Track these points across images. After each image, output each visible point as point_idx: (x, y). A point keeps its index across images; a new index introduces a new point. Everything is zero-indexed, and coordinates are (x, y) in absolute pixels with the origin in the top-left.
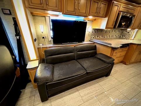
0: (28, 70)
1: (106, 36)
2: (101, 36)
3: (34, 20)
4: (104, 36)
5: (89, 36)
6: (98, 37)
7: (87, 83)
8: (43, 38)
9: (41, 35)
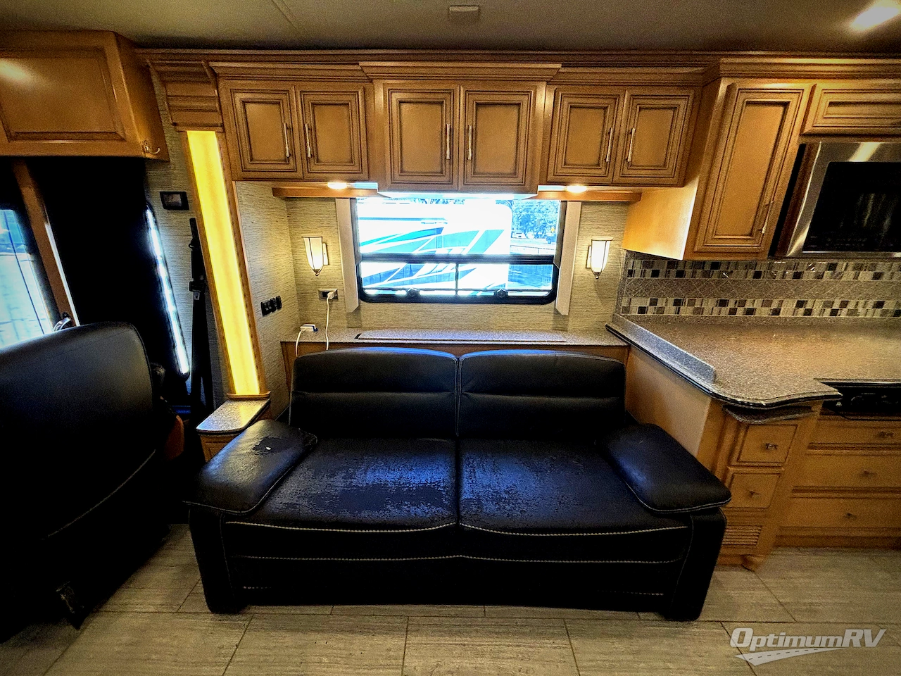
0: (203, 440)
1: (767, 303)
2: (709, 305)
3: (289, 216)
4: (743, 303)
5: (601, 296)
6: (686, 311)
7: (488, 608)
8: (325, 295)
9: (317, 284)
